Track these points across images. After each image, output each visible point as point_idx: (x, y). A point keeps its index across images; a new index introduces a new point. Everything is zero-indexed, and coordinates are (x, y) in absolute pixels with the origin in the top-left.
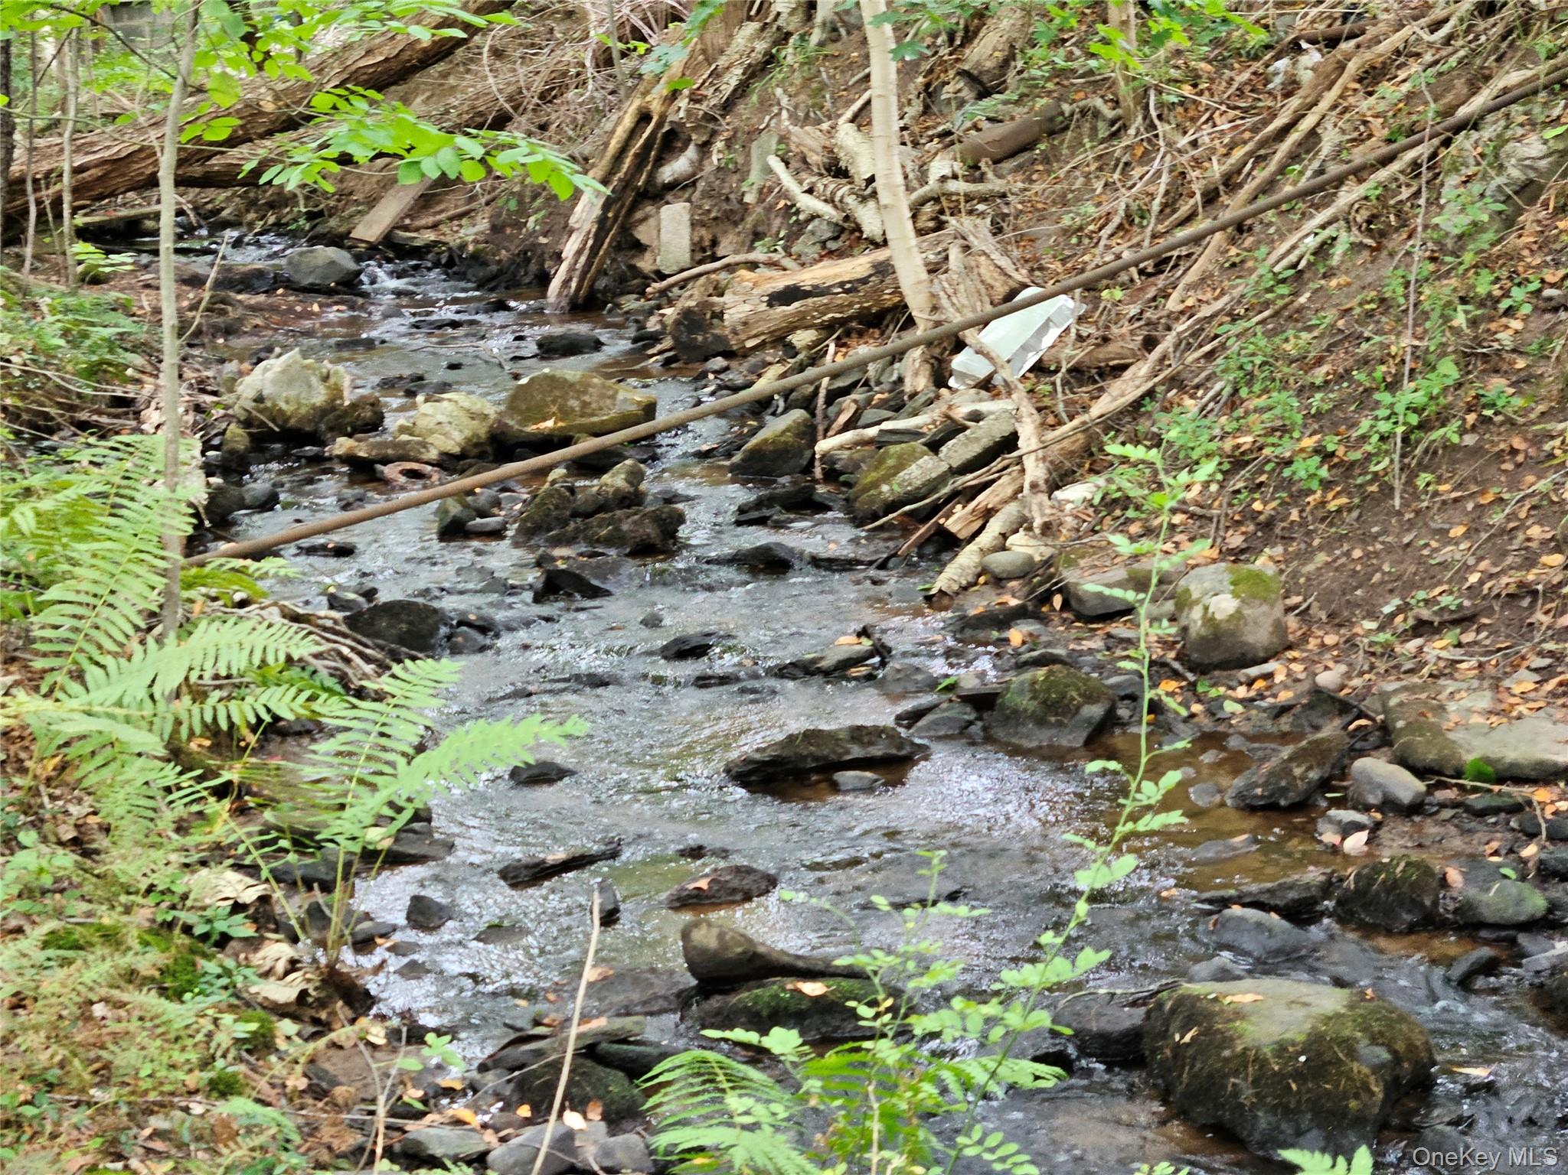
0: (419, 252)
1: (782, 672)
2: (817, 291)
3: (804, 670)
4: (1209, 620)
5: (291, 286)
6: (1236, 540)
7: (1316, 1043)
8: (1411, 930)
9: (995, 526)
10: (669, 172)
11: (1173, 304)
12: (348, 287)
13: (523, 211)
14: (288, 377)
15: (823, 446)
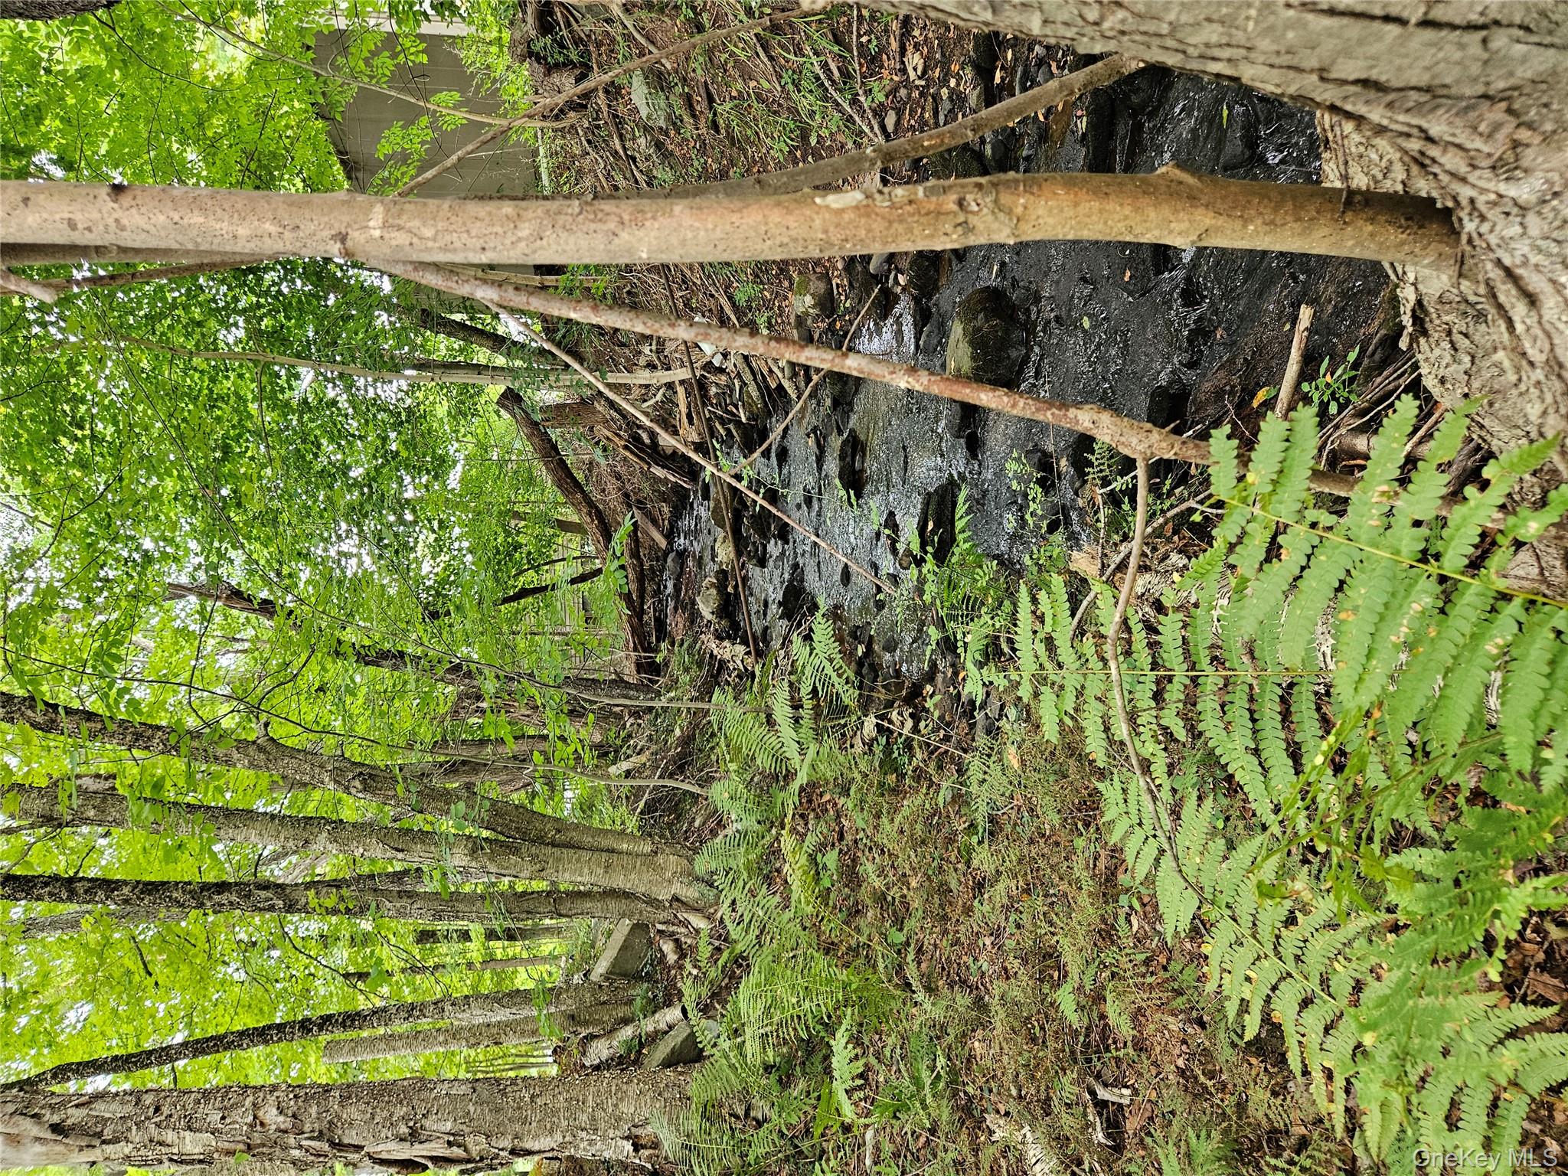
0: (672, 526)
1: (820, 468)
2: (689, 407)
3: (820, 460)
4: (814, 307)
5: (679, 576)
6: (786, 284)
7: (971, 343)
8: (937, 271)
9: (775, 369)
10: (647, 441)
11: (699, 282)
12: (682, 555)
13: (659, 491)
14: (706, 602)
15: (744, 420)
